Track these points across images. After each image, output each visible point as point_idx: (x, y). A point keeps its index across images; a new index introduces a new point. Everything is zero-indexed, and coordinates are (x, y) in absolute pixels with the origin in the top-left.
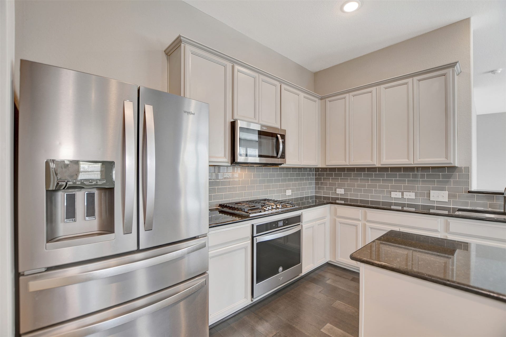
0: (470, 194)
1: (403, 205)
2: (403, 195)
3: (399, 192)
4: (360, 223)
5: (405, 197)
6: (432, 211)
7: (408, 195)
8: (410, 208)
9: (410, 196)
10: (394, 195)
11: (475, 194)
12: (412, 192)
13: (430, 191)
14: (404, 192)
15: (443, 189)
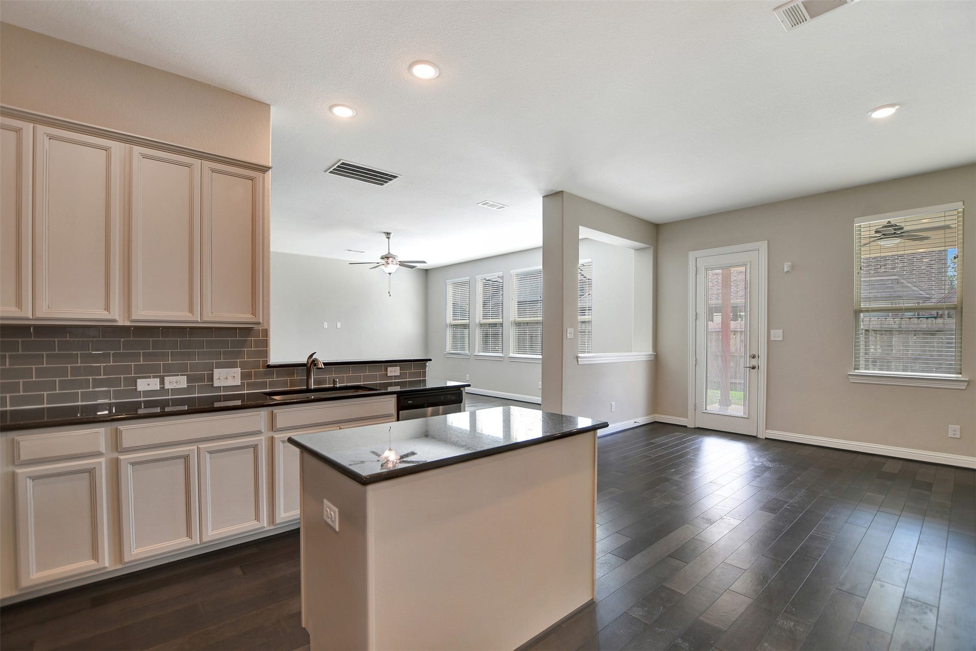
0: (268, 369)
1: (163, 404)
2: (162, 382)
3: (154, 377)
4: (102, 460)
5: (167, 386)
6: (217, 405)
7: (175, 381)
8: (178, 407)
9: (177, 382)
10: (143, 385)
11: (275, 369)
12: (181, 375)
13: (213, 371)
14: (165, 378)
15: (233, 365)
